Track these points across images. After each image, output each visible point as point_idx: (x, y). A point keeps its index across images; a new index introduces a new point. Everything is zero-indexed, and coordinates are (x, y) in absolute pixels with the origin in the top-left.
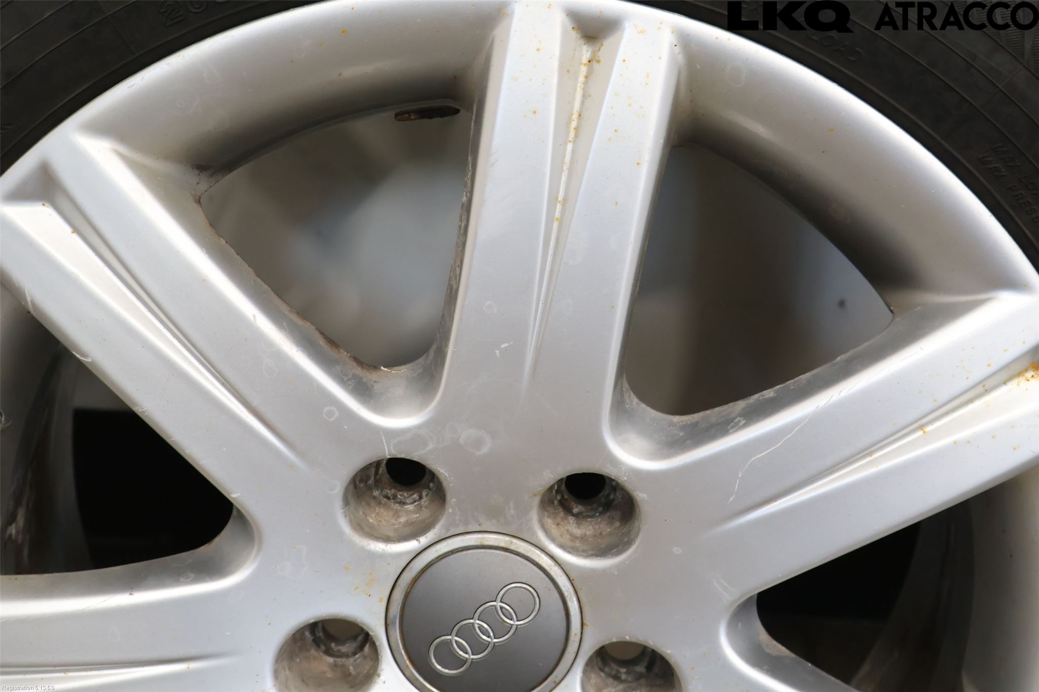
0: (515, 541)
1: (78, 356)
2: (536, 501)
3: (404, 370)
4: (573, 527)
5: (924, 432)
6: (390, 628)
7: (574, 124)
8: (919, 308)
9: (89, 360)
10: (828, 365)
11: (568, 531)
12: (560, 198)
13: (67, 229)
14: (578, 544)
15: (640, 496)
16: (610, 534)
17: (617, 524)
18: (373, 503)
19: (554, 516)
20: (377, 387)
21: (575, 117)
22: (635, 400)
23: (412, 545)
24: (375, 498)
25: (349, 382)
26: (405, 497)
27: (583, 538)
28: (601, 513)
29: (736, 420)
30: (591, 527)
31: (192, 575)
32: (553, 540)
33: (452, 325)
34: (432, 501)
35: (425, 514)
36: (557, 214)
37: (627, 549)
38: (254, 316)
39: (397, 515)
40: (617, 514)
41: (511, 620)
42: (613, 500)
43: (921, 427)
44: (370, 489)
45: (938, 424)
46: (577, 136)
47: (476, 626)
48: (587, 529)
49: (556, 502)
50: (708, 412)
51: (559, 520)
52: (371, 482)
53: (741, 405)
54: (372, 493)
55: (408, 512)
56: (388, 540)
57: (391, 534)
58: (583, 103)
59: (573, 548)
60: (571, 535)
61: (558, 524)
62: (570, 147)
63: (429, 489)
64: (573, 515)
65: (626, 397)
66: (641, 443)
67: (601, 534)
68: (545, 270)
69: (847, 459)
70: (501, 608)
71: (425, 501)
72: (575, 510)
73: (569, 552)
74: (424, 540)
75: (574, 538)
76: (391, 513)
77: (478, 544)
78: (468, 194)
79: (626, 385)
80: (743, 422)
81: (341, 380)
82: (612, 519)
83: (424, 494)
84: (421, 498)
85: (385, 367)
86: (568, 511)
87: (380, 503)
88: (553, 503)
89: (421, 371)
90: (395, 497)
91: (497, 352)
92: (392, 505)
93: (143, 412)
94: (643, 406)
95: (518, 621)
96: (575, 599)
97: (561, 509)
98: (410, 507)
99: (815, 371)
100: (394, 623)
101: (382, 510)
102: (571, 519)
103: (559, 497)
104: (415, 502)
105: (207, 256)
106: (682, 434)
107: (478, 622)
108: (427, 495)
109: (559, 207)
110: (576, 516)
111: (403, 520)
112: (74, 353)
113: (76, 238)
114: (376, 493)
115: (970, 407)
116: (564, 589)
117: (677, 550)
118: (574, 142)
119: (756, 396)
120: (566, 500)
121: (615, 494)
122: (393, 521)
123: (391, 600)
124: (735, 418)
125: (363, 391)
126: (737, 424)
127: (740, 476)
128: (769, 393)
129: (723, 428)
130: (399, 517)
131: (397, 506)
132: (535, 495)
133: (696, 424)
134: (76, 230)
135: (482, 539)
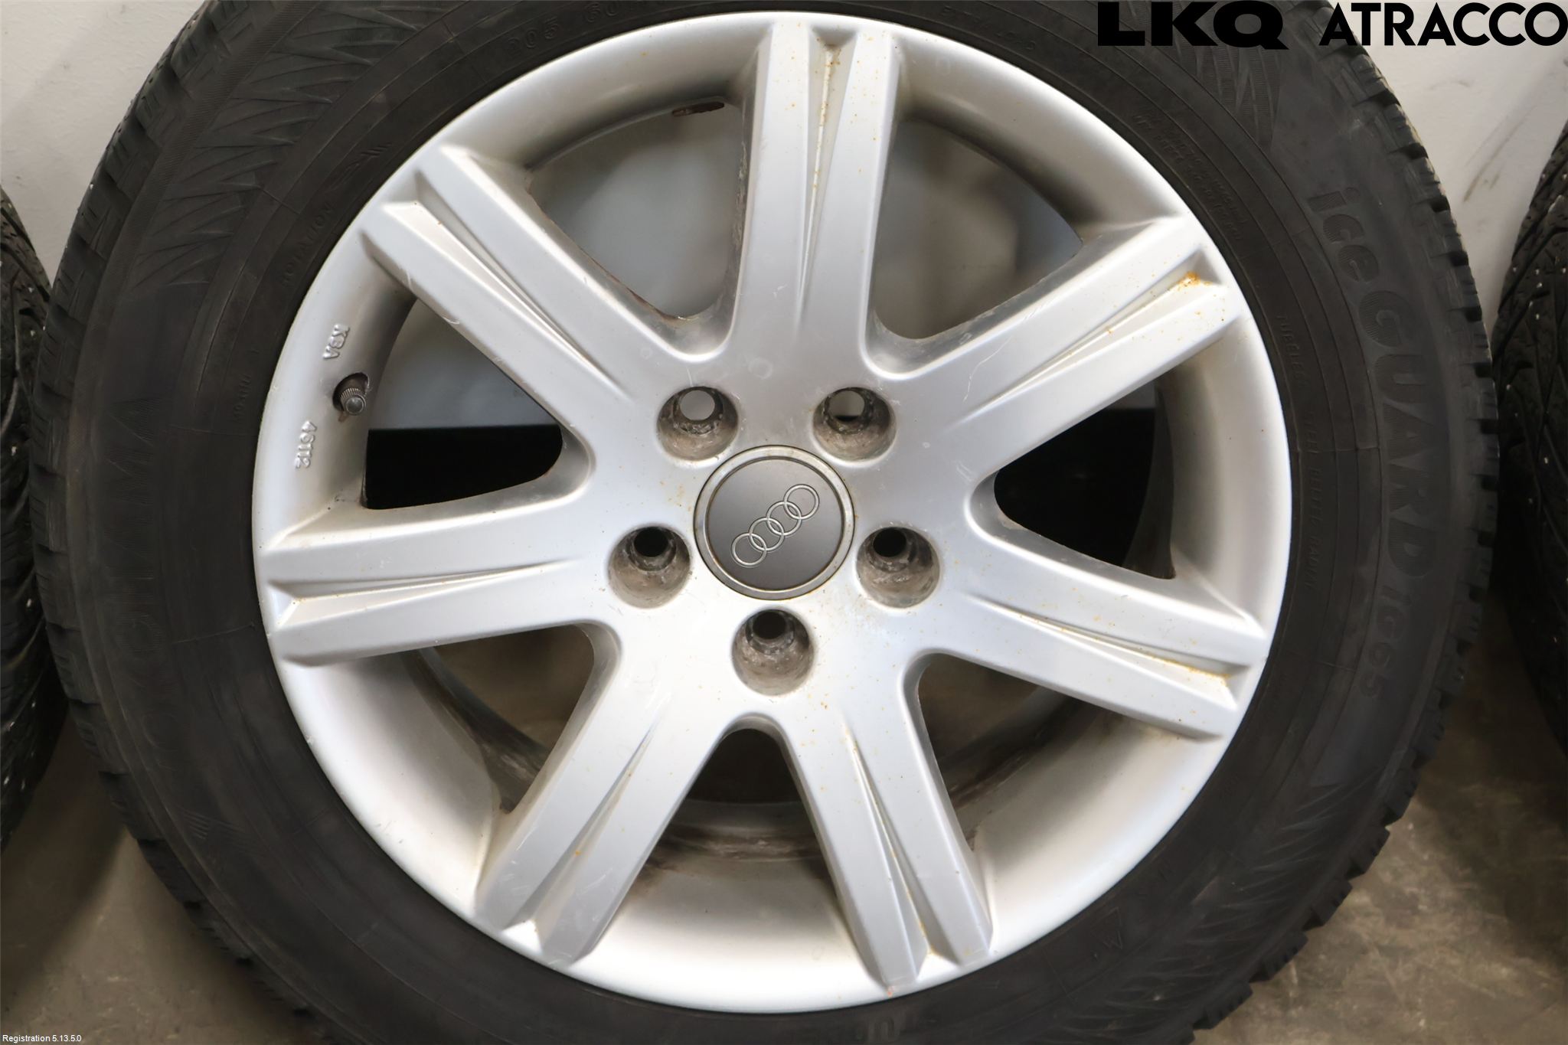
0: (795, 451)
1: (448, 321)
2: (810, 416)
3: (696, 317)
4: (839, 441)
5: (1110, 332)
6: (698, 532)
7: (823, 112)
8: (1100, 236)
9: (458, 323)
10: (1033, 286)
11: (836, 446)
12: (817, 169)
13: (435, 221)
14: (845, 453)
15: (894, 402)
16: (871, 444)
17: (877, 436)
18: (674, 434)
19: (823, 433)
20: (678, 332)
21: (824, 106)
22: (884, 329)
23: (713, 462)
24: (674, 429)
25: (658, 328)
26: (699, 429)
27: (849, 450)
28: (862, 429)
29: (965, 335)
30: (854, 441)
31: (539, 496)
32: (826, 449)
33: (738, 275)
34: (722, 429)
35: (718, 439)
36: (815, 182)
37: (886, 449)
38: (585, 279)
39: (694, 443)
40: (875, 428)
41: (797, 515)
42: (872, 417)
43: (1107, 328)
44: (671, 422)
45: (1119, 325)
46: (826, 121)
47: (769, 523)
48: (852, 442)
49: (825, 422)
50: (943, 333)
51: (828, 437)
52: (671, 416)
53: (968, 324)
54: (673, 426)
55: (703, 440)
56: (692, 459)
57: (693, 455)
58: (829, 96)
59: (842, 455)
60: (839, 448)
61: (828, 440)
62: (821, 129)
63: (719, 419)
64: (840, 432)
65: (877, 325)
66: (891, 360)
67: (863, 445)
68: (808, 226)
69: (1053, 357)
70: (788, 506)
71: (716, 430)
72: (841, 429)
73: (840, 458)
74: (722, 457)
75: (841, 449)
76: (690, 442)
77: (766, 455)
78: (745, 172)
79: (876, 317)
80: (970, 336)
81: (653, 326)
82: (872, 432)
83: (715, 424)
84: (712, 427)
85: (681, 317)
86: (835, 429)
87: (679, 434)
88: (822, 423)
89: (711, 316)
90: (691, 429)
91: (775, 293)
92: (690, 435)
93: (501, 362)
94: (891, 333)
95: (802, 516)
96: (846, 495)
97: (829, 428)
98: (705, 436)
99: (1023, 293)
100: (701, 527)
101: (681, 440)
102: (838, 435)
103: (827, 418)
104: (708, 431)
105: (546, 234)
106: (923, 351)
107: (770, 519)
108: (717, 425)
109: (816, 176)
110: (842, 433)
111: (699, 446)
112: (445, 318)
113: (442, 228)
114: (676, 426)
115: (1144, 310)
116: (837, 488)
117: (926, 445)
118: (824, 126)
119: (980, 316)
120: (832, 420)
121: (873, 411)
122: (692, 448)
123: (698, 508)
124: (964, 334)
125: (669, 335)
126: (965, 338)
127: (970, 378)
128: (989, 313)
129: (954, 343)
130: (695, 444)
131: (694, 436)
132: (810, 410)
133: (934, 343)
134: (442, 221)
135: (769, 451)
